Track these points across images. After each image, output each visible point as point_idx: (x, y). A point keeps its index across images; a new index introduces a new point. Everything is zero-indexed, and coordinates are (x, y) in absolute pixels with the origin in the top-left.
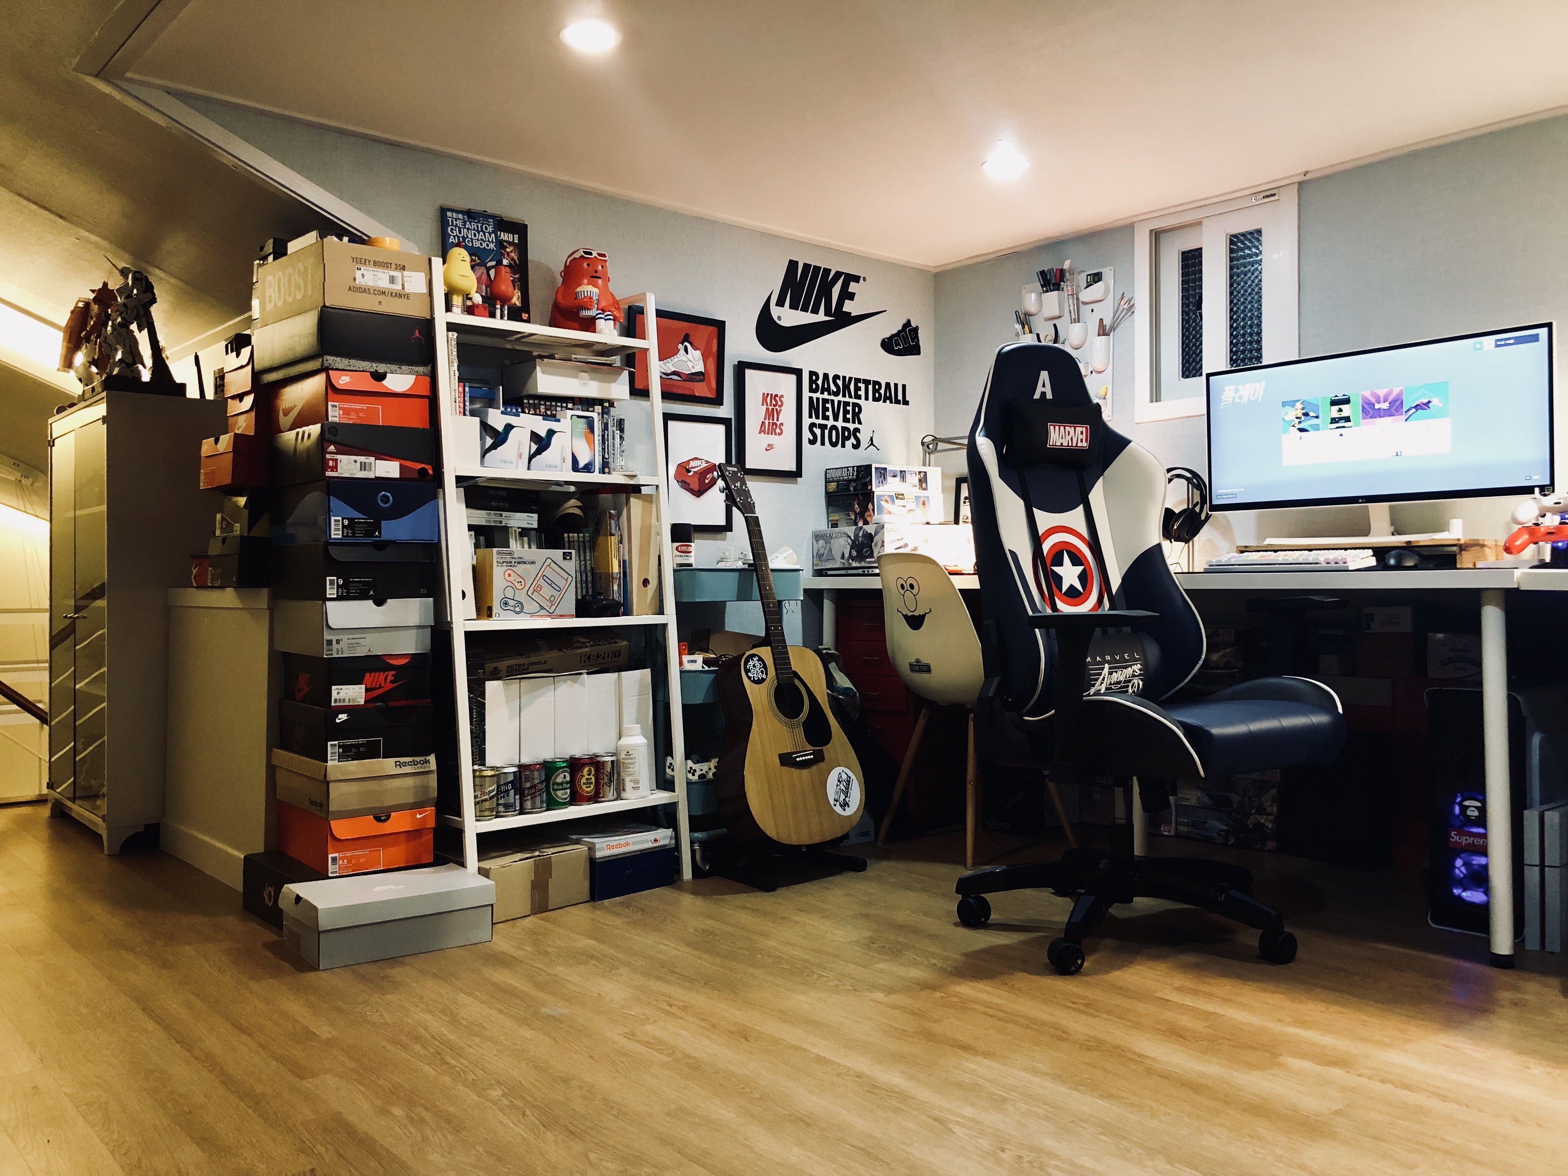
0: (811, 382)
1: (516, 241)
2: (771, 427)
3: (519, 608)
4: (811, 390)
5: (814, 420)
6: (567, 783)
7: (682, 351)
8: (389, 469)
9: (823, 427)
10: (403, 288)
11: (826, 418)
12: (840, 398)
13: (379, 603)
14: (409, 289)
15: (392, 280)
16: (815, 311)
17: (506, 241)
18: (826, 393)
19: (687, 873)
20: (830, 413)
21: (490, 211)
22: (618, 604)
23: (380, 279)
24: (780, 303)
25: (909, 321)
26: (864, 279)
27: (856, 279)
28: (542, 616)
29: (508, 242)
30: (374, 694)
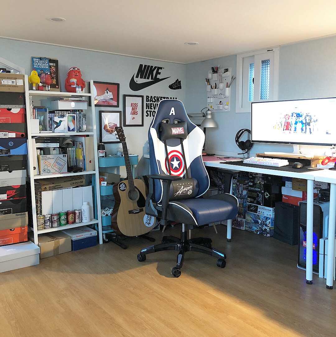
0: (147, 99)
1: (55, 65)
2: (134, 113)
3: (49, 172)
4: (147, 101)
5: (148, 110)
6: (65, 219)
7: (106, 93)
8: (13, 135)
9: (150, 112)
10: (16, 84)
11: (151, 109)
12: (156, 103)
13: (10, 172)
14: (18, 84)
15: (13, 82)
16: (148, 78)
17: (51, 66)
18: (151, 102)
19: (101, 242)
20: (153, 107)
21: (47, 57)
22: (82, 168)
23: (9, 82)
24: (137, 77)
25: (178, 79)
26: (164, 68)
27: (161, 68)
28: (56, 173)
29: (52, 66)
30: (9, 196)
